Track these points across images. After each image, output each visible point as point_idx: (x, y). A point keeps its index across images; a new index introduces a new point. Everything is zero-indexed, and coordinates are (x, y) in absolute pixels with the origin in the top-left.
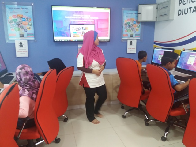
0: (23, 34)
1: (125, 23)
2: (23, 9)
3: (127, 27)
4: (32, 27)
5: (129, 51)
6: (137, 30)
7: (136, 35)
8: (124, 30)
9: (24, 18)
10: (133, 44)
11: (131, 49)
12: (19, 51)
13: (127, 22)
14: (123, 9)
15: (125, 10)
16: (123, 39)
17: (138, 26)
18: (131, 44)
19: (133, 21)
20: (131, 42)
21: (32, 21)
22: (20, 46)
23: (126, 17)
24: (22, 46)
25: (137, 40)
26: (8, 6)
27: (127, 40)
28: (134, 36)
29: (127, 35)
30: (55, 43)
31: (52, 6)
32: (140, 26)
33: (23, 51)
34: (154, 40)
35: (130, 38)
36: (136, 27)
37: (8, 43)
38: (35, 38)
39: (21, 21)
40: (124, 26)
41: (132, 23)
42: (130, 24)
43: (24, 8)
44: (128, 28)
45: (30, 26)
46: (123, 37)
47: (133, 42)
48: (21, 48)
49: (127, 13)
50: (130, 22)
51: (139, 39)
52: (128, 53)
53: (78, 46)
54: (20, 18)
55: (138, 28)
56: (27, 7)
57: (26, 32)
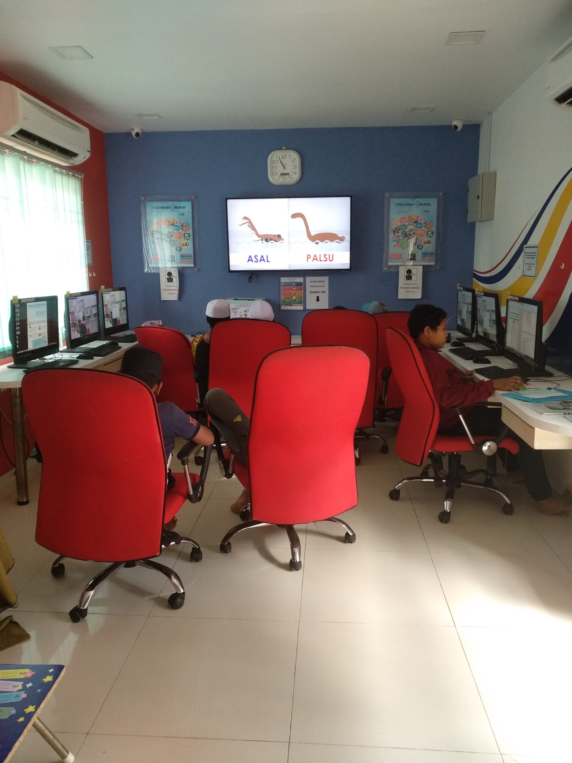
0: (174, 256)
1: (393, 227)
2: (175, 207)
3: (398, 237)
4: (190, 242)
5: (402, 295)
6: (425, 243)
7: (424, 254)
8: (392, 244)
9: (176, 224)
10: (413, 276)
11: (407, 290)
12: (165, 290)
13: (400, 224)
14: (388, 195)
15: (392, 196)
16: (389, 264)
17: (430, 233)
18: (409, 277)
19: (416, 222)
20: (409, 271)
21: (190, 232)
22: (168, 278)
23: (398, 212)
24: (172, 278)
25: (424, 266)
26: (151, 203)
27: (398, 266)
28: (418, 257)
29: (399, 257)
30: (230, 273)
31: (227, 199)
32: (435, 233)
33: (172, 290)
34: (475, 269)
35: (407, 263)
36: (423, 236)
37: (147, 273)
38: (194, 264)
39: (172, 231)
40: (391, 235)
41: (412, 227)
42: (407, 230)
43: (179, 206)
44: (401, 238)
45: (186, 241)
46: (390, 260)
47: (413, 271)
48: (170, 284)
49: (398, 204)
50: (406, 224)
51: (434, 264)
52: (399, 298)
53: (281, 281)
54: (170, 226)
55: (430, 239)
56: (183, 204)
57: (180, 251)
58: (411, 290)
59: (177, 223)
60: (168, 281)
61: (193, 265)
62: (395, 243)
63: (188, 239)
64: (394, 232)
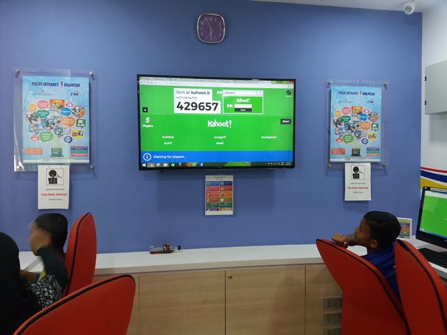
0: (60, 149)
1: (336, 119)
2: (65, 85)
4: (86, 130)
5: (350, 196)
6: (370, 137)
7: (368, 149)
8: (334, 136)
9: (66, 107)
10: (361, 175)
11: (355, 190)
12: (45, 195)
13: (342, 115)
14: (331, 82)
16: (331, 160)
17: (375, 126)
18: (356, 176)
19: (360, 113)
20: (356, 169)
21: (86, 117)
22: (49, 179)
23: (340, 102)
25: (372, 163)
26: (30, 78)
27: (343, 164)
28: (363, 153)
29: (342, 152)
31: (139, 76)
32: (380, 126)
33: (58, 195)
35: (352, 160)
36: (367, 129)
39: (59, 115)
40: (333, 127)
41: (356, 119)
42: (350, 122)
44: (344, 131)
45: (80, 129)
46: (332, 156)
47: (360, 169)
48: (53, 186)
49: (340, 93)
52: (347, 199)
54: (56, 108)
55: (376, 133)
56: (77, 80)
57: (70, 142)
58: (358, 190)
59: (67, 105)
60: (50, 183)
61: (88, 161)
62: (338, 136)
63: (82, 127)
64: (336, 124)
